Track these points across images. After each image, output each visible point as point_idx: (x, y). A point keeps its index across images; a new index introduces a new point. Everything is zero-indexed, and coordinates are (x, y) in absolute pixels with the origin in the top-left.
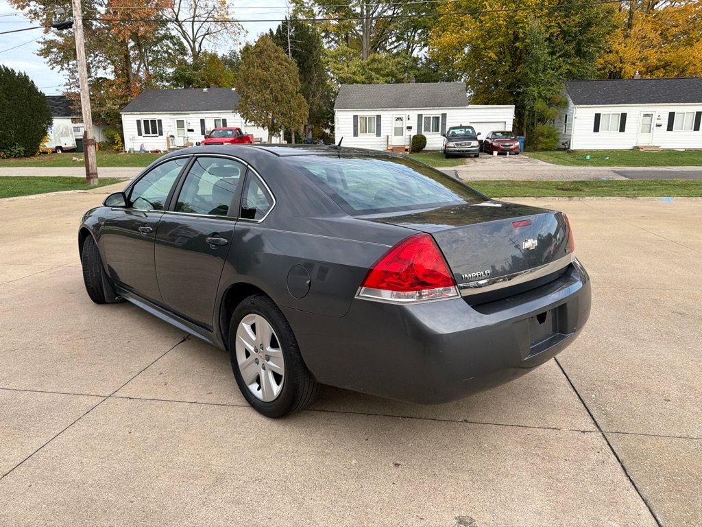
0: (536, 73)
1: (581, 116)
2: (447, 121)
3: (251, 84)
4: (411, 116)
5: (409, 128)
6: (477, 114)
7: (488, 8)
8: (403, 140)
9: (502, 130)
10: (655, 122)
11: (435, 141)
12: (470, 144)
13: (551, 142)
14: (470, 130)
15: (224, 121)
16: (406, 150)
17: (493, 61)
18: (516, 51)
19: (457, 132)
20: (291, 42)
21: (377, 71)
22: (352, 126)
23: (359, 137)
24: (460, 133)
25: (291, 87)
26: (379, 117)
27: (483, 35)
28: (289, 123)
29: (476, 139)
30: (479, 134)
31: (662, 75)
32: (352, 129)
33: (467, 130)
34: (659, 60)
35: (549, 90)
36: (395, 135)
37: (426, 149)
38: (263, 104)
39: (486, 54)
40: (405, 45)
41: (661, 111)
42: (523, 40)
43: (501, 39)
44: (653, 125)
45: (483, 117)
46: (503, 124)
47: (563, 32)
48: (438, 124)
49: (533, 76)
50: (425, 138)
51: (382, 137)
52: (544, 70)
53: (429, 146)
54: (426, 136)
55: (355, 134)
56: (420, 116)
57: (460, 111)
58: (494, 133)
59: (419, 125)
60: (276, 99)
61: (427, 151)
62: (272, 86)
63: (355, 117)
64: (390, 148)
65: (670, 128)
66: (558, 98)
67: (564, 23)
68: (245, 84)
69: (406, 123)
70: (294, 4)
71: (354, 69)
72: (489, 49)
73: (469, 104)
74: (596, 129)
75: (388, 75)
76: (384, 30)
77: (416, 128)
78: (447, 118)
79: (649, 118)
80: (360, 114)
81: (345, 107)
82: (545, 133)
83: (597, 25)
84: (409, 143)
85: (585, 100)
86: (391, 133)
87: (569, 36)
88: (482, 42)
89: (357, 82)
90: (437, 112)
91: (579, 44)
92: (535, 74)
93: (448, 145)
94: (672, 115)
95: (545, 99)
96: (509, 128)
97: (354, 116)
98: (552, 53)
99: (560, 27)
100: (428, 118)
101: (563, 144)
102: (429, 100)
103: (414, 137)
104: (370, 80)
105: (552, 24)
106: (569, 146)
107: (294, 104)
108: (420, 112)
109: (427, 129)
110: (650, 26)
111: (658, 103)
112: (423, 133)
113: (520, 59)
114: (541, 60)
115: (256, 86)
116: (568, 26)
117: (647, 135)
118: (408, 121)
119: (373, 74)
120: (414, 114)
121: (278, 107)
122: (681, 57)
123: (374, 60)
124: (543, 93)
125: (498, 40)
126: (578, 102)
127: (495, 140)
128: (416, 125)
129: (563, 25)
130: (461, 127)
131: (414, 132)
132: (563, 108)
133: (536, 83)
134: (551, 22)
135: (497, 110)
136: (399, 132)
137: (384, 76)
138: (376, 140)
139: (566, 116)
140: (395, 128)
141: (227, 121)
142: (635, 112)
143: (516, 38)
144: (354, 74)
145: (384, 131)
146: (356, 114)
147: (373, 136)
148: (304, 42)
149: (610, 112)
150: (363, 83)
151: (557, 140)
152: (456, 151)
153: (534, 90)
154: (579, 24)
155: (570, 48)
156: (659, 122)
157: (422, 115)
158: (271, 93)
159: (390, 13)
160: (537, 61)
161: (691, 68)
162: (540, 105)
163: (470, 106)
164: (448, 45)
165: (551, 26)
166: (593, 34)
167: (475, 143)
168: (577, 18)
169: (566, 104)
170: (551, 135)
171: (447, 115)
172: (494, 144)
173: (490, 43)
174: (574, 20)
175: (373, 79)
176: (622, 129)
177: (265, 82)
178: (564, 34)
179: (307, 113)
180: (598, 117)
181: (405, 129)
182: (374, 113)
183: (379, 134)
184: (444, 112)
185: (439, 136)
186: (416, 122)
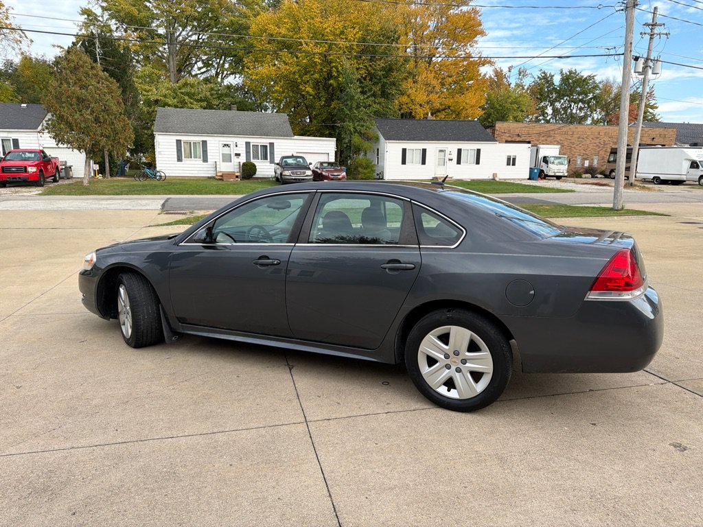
0: (350, 109)
1: (391, 151)
2: (275, 150)
3: (64, 102)
4: (239, 144)
5: (238, 155)
6: (303, 145)
7: (304, 45)
8: (232, 167)
9: (326, 160)
10: (448, 157)
11: (265, 169)
12: (305, 173)
13: (369, 172)
14: (301, 160)
15: (16, 142)
16: (237, 177)
17: (310, 95)
18: (330, 87)
19: (290, 161)
20: (100, 59)
21: (189, 95)
22: (176, 150)
23: (183, 162)
24: (293, 162)
25: (114, 108)
26: (204, 143)
27: (299, 70)
28: (113, 146)
29: (309, 169)
30: (311, 164)
31: (443, 116)
32: (176, 153)
33: (298, 160)
34: (441, 104)
35: (363, 126)
36: (223, 161)
37: (256, 176)
38: (83, 125)
39: (304, 88)
40: (214, 72)
41: (452, 147)
42: (336, 78)
43: (317, 76)
44: (447, 160)
45: (308, 148)
46: (326, 155)
47: (369, 73)
48: (267, 152)
49: (348, 112)
50: (255, 166)
51: (209, 163)
52: (358, 107)
53: (259, 174)
54: (256, 164)
55: (179, 159)
56: (248, 144)
57: (286, 141)
58: (322, 164)
59: (248, 152)
60: (97, 120)
61: (257, 178)
62: (92, 105)
63: (179, 142)
64: (219, 174)
65: (459, 162)
66: (370, 132)
67: (370, 66)
68: (57, 103)
69: (234, 150)
70: (86, 16)
71: (164, 91)
72: (305, 83)
73: (295, 135)
74: (404, 162)
75: (201, 100)
76: (189, 54)
77: (245, 155)
78: (275, 147)
79: (443, 153)
80: (184, 138)
81: (166, 130)
82: (364, 164)
83: (398, 71)
84: (238, 170)
85: (393, 136)
86: (219, 159)
87: (376, 78)
88: (300, 76)
89: (169, 106)
90: (265, 141)
91: (383, 86)
92: (350, 111)
93: (284, 174)
94: (459, 151)
95: (360, 134)
96: (332, 159)
97: (177, 140)
98: (363, 93)
99: (367, 70)
100: (256, 146)
101: (378, 175)
102: (255, 129)
103: (244, 164)
104: (183, 104)
105: (361, 66)
106: (383, 176)
107: (119, 126)
108: (248, 140)
109: (256, 157)
110: (433, 75)
111: (449, 140)
112: (252, 161)
113: (332, 95)
114: (356, 98)
115: (71, 105)
116: (374, 69)
117: (442, 168)
118: (235, 148)
119: (186, 98)
120: (242, 141)
121: (99, 129)
122: (457, 102)
123: (186, 85)
124: (358, 128)
125: (314, 76)
126: (389, 137)
127: (324, 170)
128: (245, 152)
129: (370, 69)
130: (292, 157)
131: (243, 159)
132: (375, 143)
133: (350, 118)
134: (359, 64)
135: (320, 142)
136: (227, 158)
137: (198, 101)
138: (202, 166)
139: (378, 149)
140: (223, 154)
141: (20, 141)
142: (432, 147)
143: (330, 76)
144: (165, 96)
145: (211, 157)
146: (179, 138)
147: (200, 161)
148: (116, 60)
149: (414, 147)
150: (176, 107)
151: (374, 171)
152: (292, 179)
153: (350, 125)
154: (383, 69)
155: (377, 89)
156: (450, 157)
157: (249, 143)
158: (92, 114)
159: (195, 38)
160: (352, 98)
161: (464, 112)
162: (356, 139)
163: (296, 137)
164: (267, 76)
165: (359, 68)
166: (395, 78)
167: (309, 173)
168: (382, 64)
169: (377, 139)
170: (369, 166)
171: (275, 144)
172: (324, 173)
173: (306, 78)
174: (379, 65)
175: (187, 103)
176: (424, 162)
177: (83, 101)
178: (372, 76)
179: (133, 136)
180: (404, 151)
181: (233, 156)
182: (199, 139)
183: (205, 160)
184: (272, 141)
185: (268, 164)
186: (244, 149)
